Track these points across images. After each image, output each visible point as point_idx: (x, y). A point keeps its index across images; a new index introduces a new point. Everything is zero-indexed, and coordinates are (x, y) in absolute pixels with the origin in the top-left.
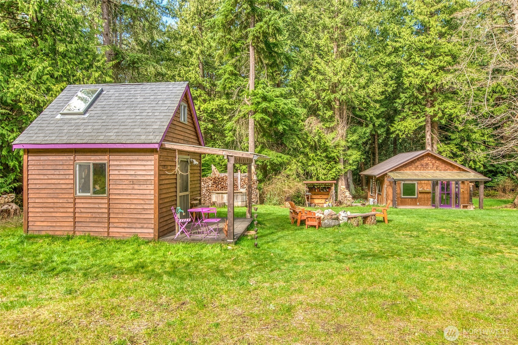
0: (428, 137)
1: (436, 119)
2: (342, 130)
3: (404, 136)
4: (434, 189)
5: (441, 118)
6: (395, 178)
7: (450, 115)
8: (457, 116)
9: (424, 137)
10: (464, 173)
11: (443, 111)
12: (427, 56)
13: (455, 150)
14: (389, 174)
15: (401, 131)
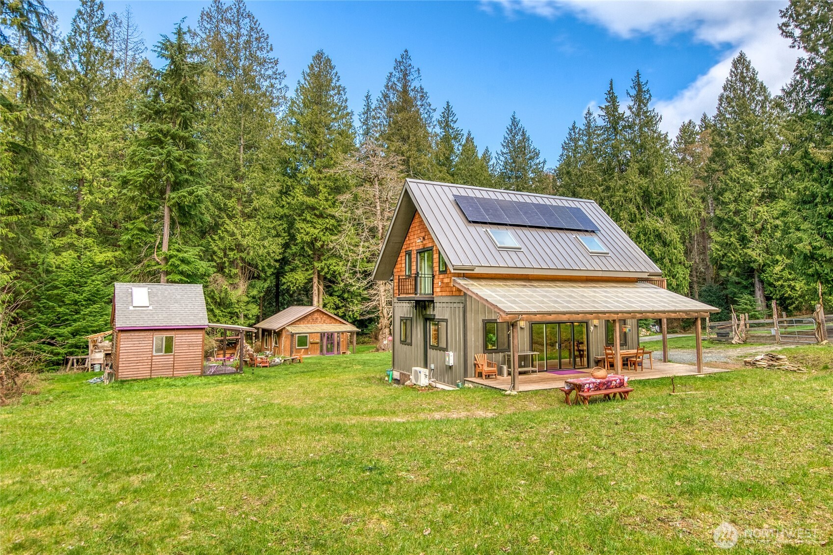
0: (315, 288)
1: (323, 274)
2: (243, 286)
3: (295, 288)
4: (321, 340)
5: (326, 273)
6: (293, 332)
7: (334, 272)
8: (339, 274)
9: (312, 287)
10: (344, 326)
11: (328, 267)
12: (315, 215)
13: (337, 302)
14: (287, 328)
15: (292, 283)
